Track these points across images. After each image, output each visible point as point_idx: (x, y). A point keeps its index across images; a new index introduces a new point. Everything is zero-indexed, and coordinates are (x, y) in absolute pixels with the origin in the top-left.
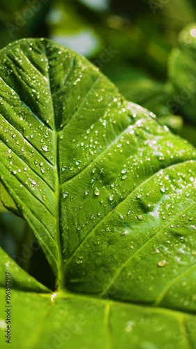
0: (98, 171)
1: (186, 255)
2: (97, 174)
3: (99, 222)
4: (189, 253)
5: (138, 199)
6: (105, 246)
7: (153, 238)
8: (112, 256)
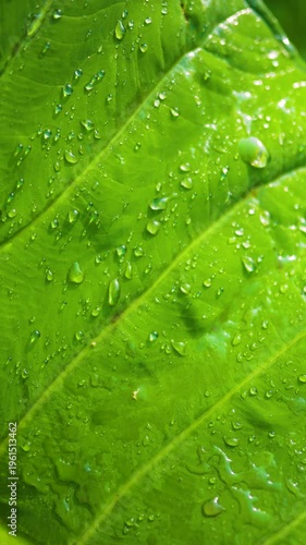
0: (84, 216)
1: (272, 490)
2: (80, 226)
3: (76, 355)
4: (280, 485)
5: (180, 294)
6: (84, 427)
7: (201, 421)
8: (98, 459)
